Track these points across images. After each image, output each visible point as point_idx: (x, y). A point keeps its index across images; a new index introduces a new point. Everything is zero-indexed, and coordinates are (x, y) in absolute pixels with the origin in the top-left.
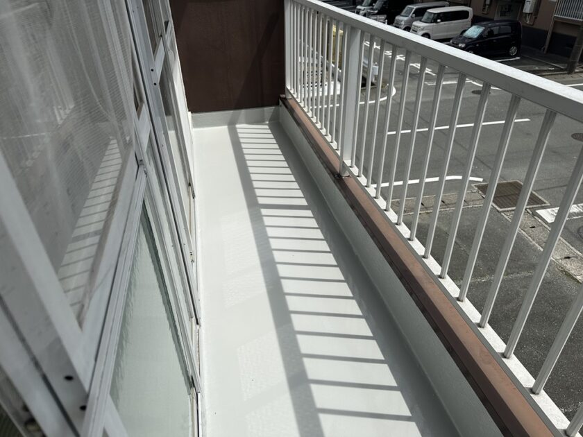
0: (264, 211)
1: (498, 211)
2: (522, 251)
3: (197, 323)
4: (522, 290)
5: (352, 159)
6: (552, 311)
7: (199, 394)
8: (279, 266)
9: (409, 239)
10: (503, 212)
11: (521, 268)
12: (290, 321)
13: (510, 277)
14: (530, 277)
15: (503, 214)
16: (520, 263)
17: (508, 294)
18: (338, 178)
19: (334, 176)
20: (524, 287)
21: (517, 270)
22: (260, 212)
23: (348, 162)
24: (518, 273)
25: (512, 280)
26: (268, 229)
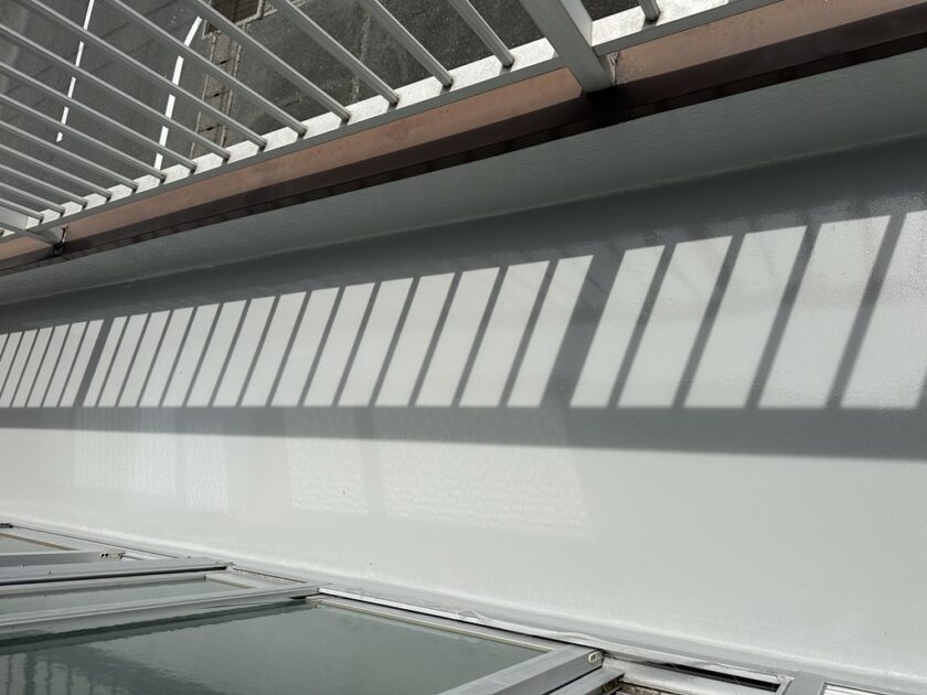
0: (89, 401)
1: (259, 19)
2: (332, 15)
3: (224, 568)
4: (388, 43)
5: (28, 215)
6: (428, 16)
7: (322, 590)
8: (191, 403)
9: (193, 171)
10: (263, 12)
11: (356, 29)
12: (282, 411)
13: (364, 49)
14: (373, 22)
15: (266, 14)
16: (348, 27)
17: (388, 64)
18: (62, 250)
19: (54, 256)
20: (384, 37)
21: (357, 36)
22: (89, 409)
23: (32, 223)
24: (362, 36)
25: (369, 49)
26: (102, 404)
